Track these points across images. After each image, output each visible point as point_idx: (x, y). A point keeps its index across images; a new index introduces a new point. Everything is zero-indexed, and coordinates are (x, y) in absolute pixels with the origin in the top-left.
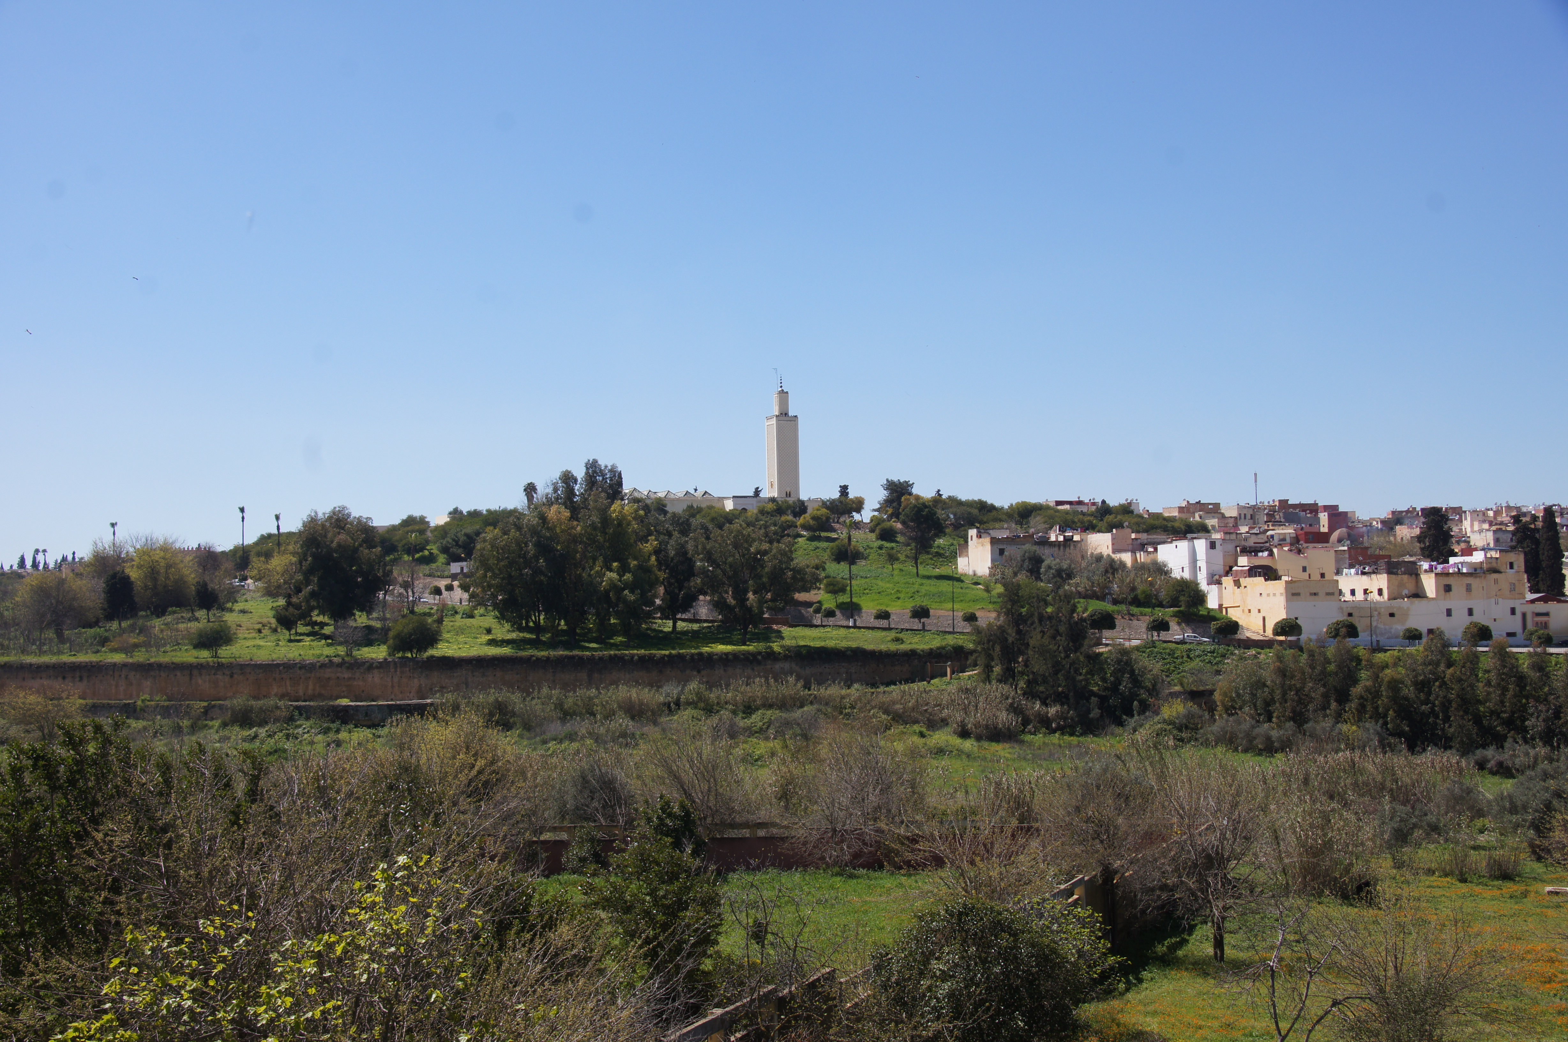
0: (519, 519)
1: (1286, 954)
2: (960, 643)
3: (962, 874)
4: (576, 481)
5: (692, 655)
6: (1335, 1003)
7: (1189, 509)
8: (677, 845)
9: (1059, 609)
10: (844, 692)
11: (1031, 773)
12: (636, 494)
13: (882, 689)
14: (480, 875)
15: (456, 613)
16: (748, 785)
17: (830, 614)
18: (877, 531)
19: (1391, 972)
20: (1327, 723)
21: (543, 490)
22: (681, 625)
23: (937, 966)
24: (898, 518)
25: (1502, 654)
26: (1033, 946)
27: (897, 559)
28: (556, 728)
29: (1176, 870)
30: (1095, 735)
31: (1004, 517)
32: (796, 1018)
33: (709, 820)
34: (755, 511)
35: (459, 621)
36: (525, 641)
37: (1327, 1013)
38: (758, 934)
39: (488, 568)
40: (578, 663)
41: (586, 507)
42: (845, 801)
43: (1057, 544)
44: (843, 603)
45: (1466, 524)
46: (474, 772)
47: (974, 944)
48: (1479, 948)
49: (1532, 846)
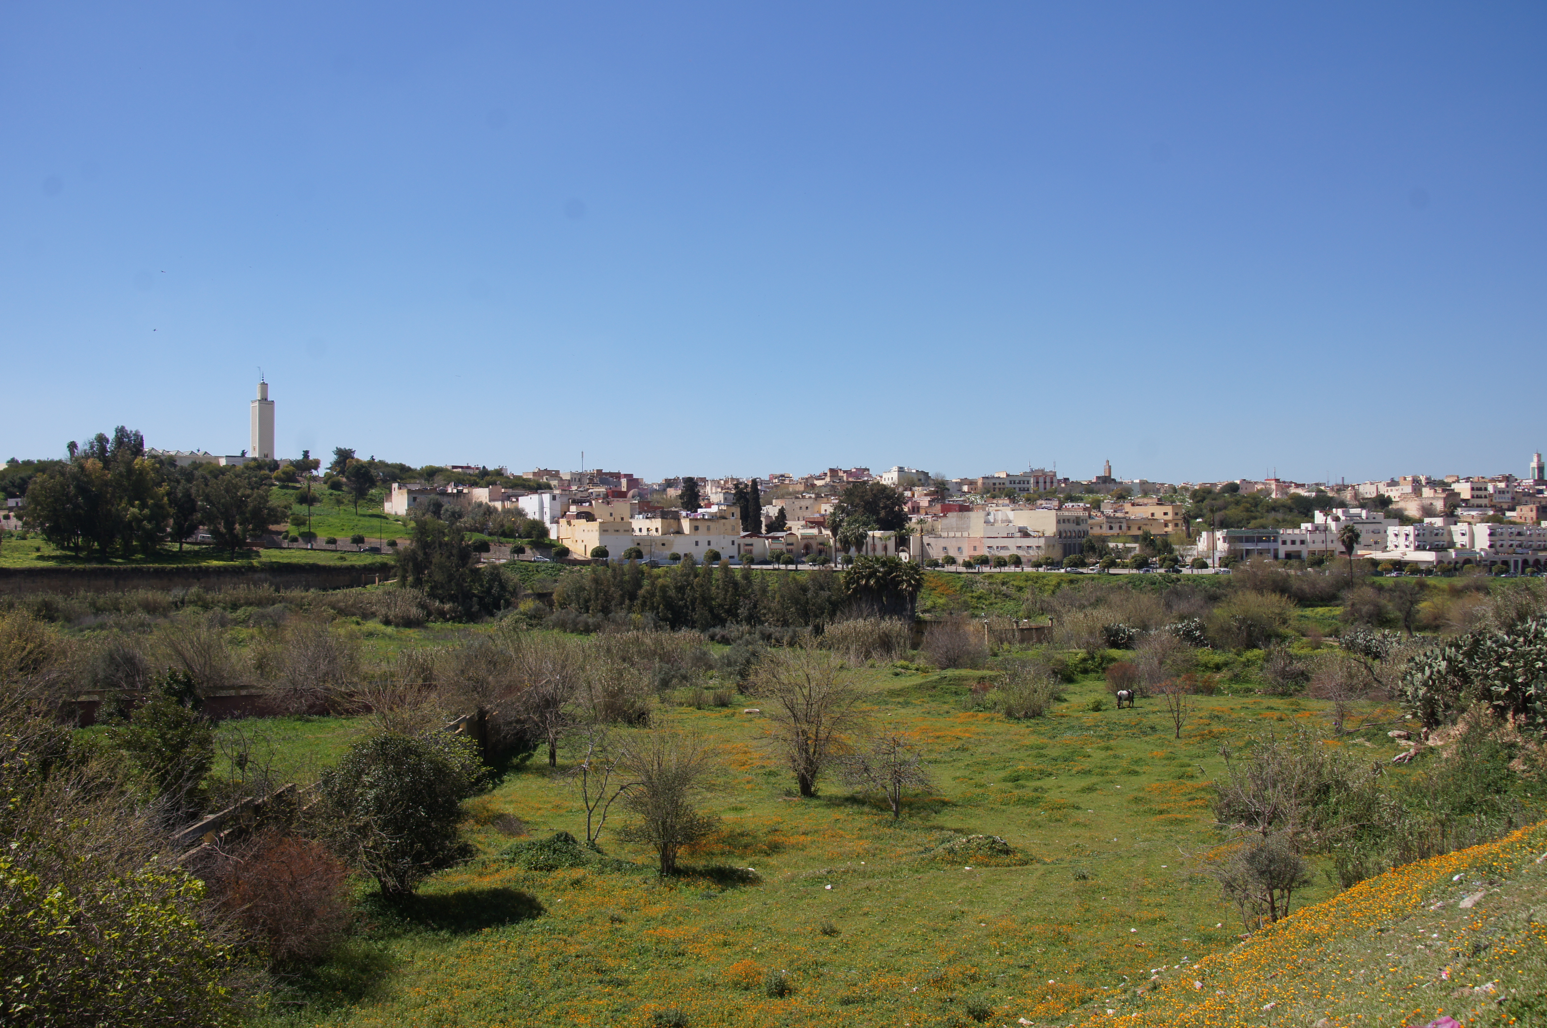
0: (63, 467)
1: (594, 759)
2: (385, 560)
3: (384, 717)
4: (108, 441)
5: (194, 568)
6: (622, 788)
7: (539, 473)
8: (181, 702)
9: (453, 539)
10: (303, 594)
11: (432, 648)
12: (153, 452)
13: (330, 592)
14: (28, 727)
15: (12, 536)
16: (234, 659)
17: (295, 540)
18: (329, 483)
19: (656, 767)
20: (622, 614)
21: (82, 446)
22: (186, 547)
23: (366, 779)
24: (343, 474)
25: (725, 569)
26: (431, 762)
27: (343, 503)
28: (90, 620)
29: (527, 709)
30: (475, 623)
31: (417, 476)
32: (267, 818)
33: (205, 684)
34: (242, 467)
35: (14, 542)
36: (66, 557)
37: (617, 794)
38: (241, 762)
39: (38, 503)
40: (108, 573)
41: (115, 461)
42: (303, 669)
43: (452, 494)
44: (304, 533)
45: (708, 488)
46: (25, 653)
47: (391, 763)
48: (706, 748)
49: (738, 685)
